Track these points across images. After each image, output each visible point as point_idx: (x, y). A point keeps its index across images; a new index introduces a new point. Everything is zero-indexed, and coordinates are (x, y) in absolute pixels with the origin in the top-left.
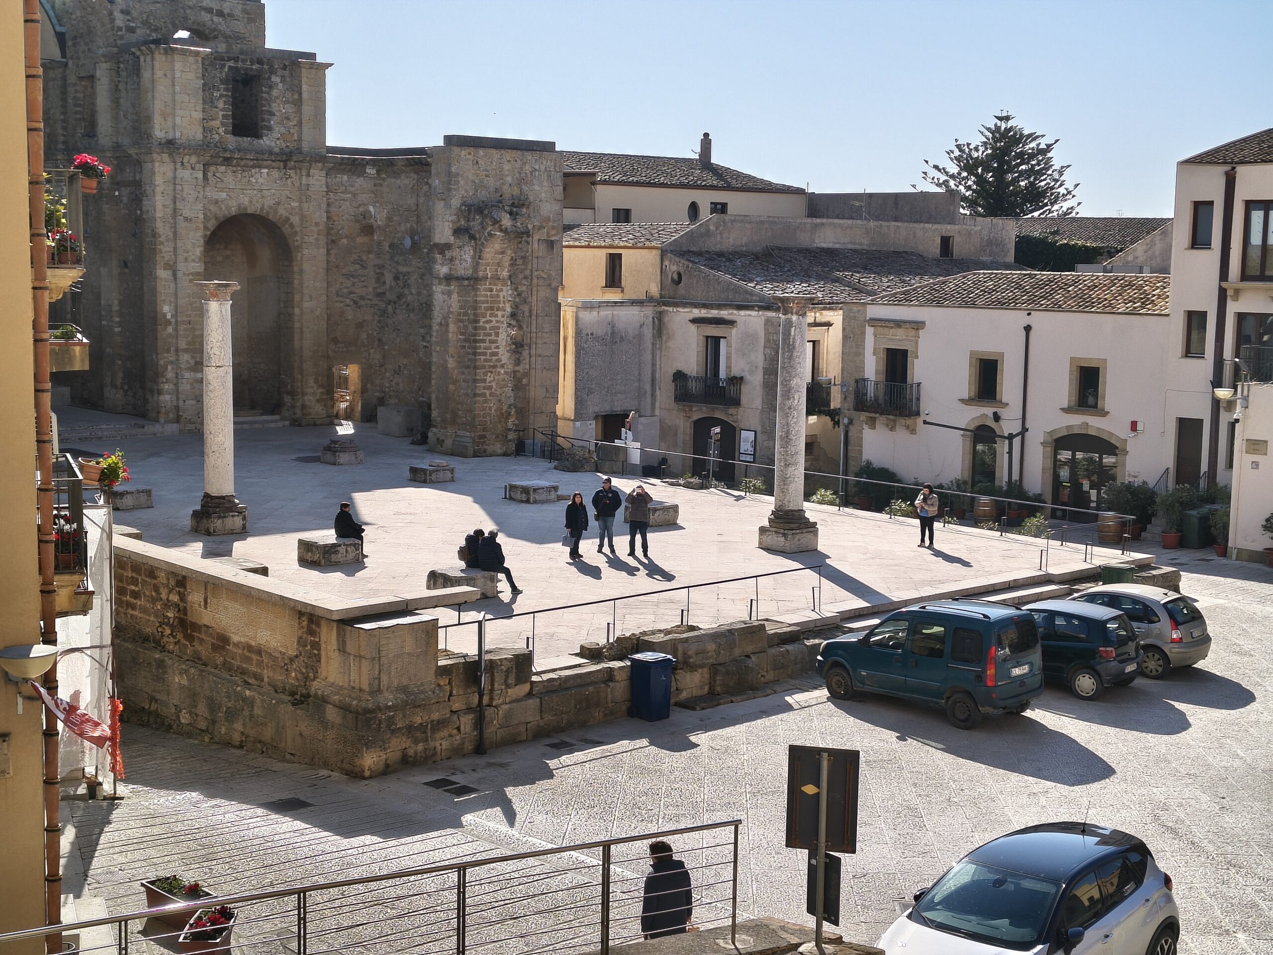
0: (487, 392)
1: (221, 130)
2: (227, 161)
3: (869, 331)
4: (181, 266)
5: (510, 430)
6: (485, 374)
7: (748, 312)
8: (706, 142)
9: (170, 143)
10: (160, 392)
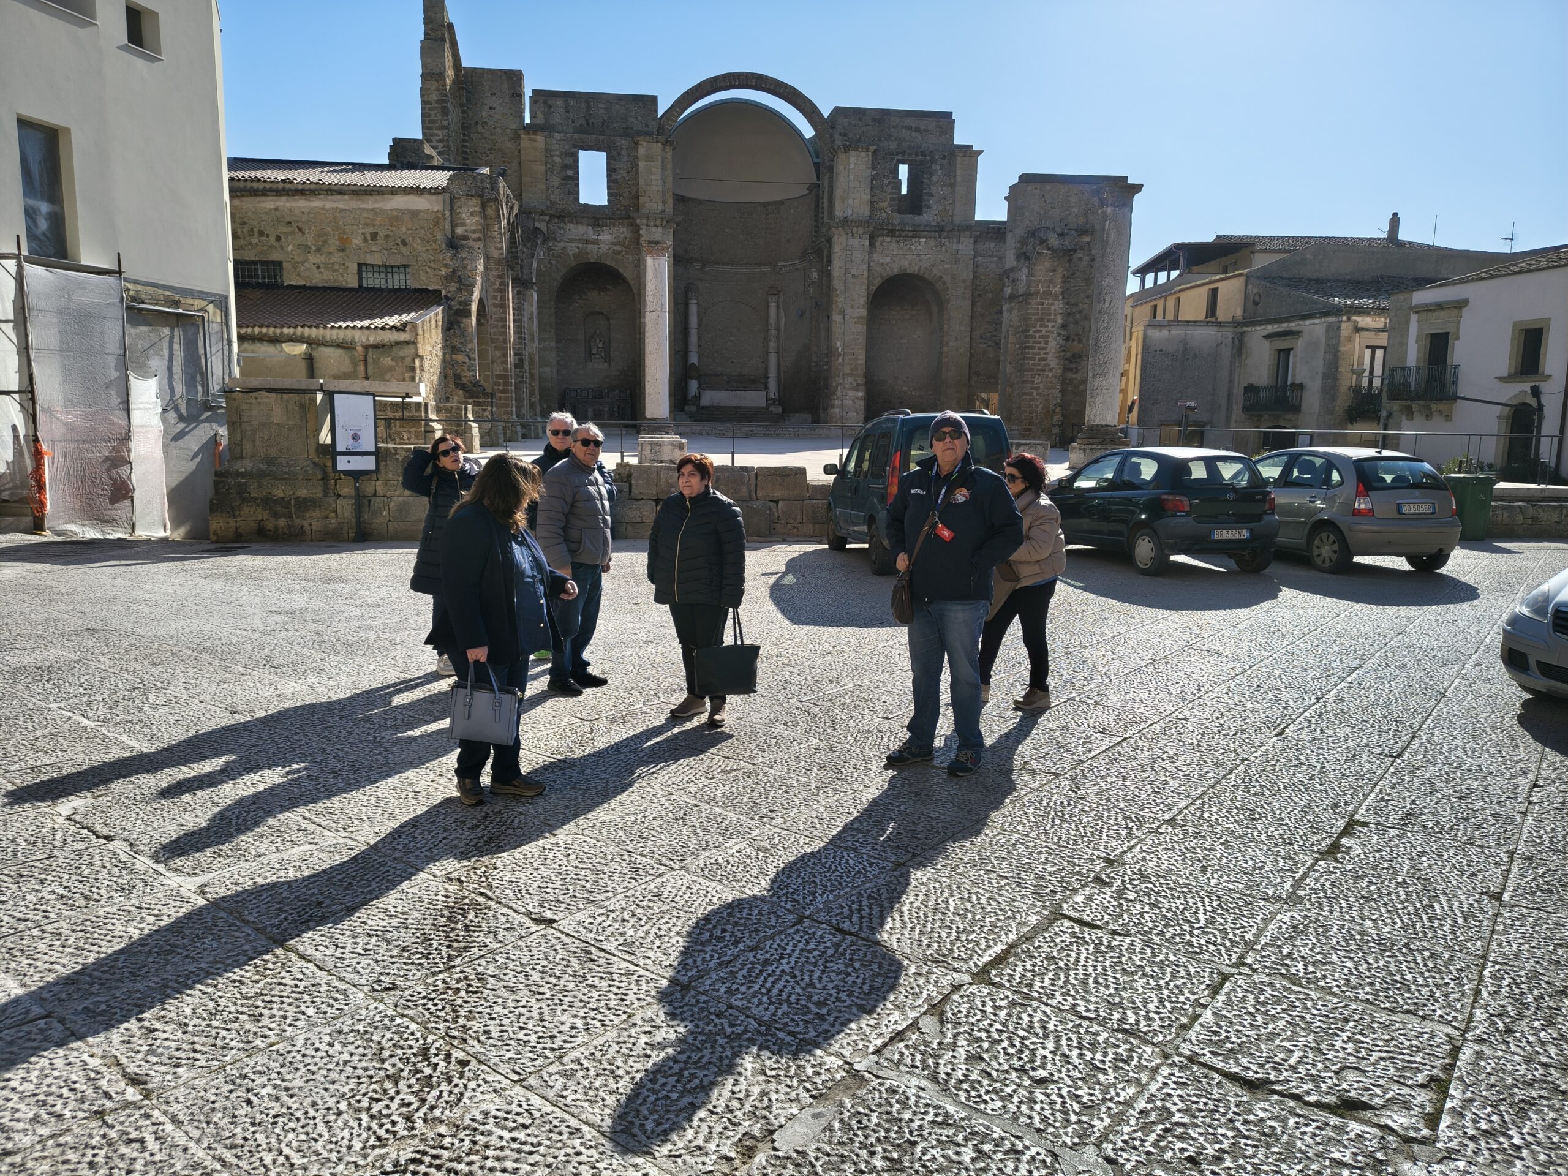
0: (1035, 392)
1: (889, 210)
2: (891, 233)
3: (1414, 318)
4: (848, 311)
5: (1054, 425)
6: (1033, 376)
7: (1312, 321)
8: (1395, 220)
9: (846, 219)
10: (833, 406)
